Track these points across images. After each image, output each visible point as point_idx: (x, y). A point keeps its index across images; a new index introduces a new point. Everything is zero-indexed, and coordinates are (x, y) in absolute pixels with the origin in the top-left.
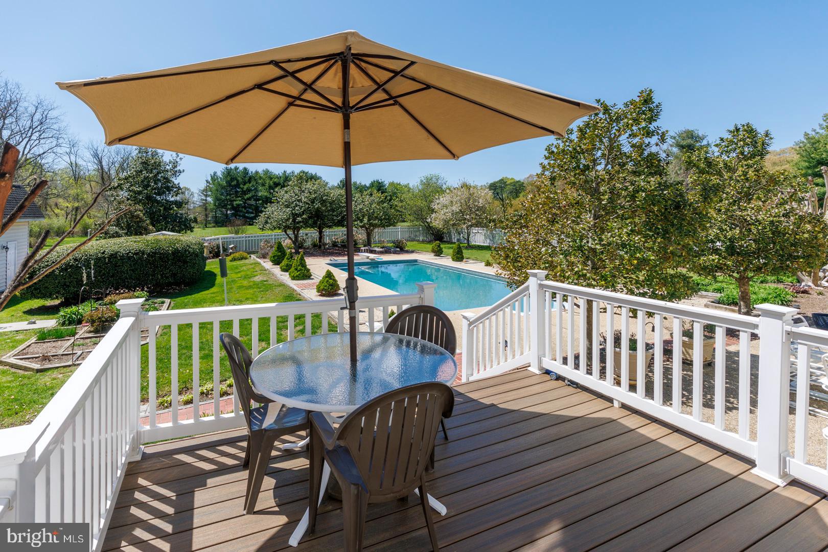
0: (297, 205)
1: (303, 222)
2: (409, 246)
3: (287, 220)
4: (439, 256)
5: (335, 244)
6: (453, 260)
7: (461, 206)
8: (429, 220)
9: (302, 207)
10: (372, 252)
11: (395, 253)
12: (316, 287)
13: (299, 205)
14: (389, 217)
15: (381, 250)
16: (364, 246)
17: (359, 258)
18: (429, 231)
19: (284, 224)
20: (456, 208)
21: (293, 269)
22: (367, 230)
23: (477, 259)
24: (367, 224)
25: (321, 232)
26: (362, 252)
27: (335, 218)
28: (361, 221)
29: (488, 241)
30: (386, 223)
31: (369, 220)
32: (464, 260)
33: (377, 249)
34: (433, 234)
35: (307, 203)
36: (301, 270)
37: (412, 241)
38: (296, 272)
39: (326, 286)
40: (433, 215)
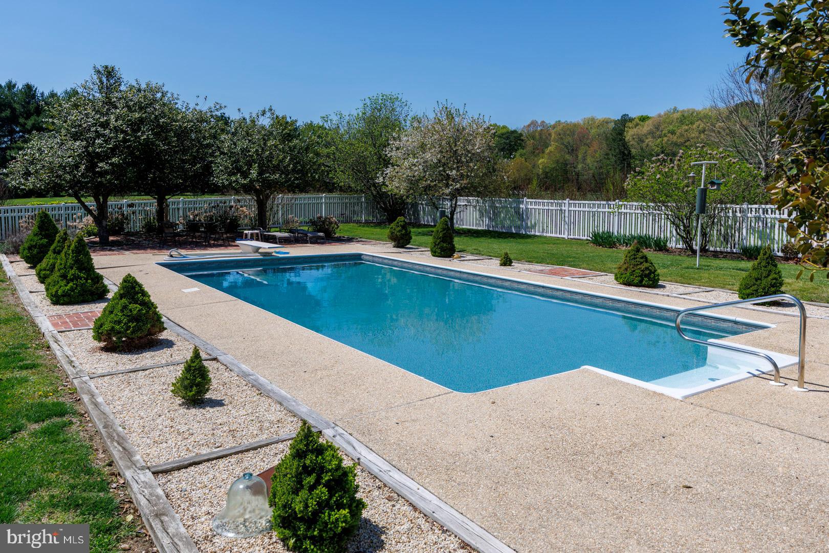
0: (98, 135)
1: (112, 172)
2: (343, 230)
3: (77, 167)
4: (402, 247)
5: (193, 226)
6: (435, 254)
7: (441, 152)
8: (381, 179)
9: (110, 138)
10: (267, 239)
11: (316, 241)
12: (92, 326)
13: (104, 135)
14: (303, 166)
15: (286, 235)
16: (253, 229)
17: (240, 251)
18: (378, 203)
19: (68, 177)
20: (431, 156)
21: (56, 275)
22: (258, 197)
23: (479, 253)
24: (258, 181)
25: (161, 202)
26: (246, 239)
27: (187, 166)
28: (245, 175)
29: (487, 221)
30: (297, 179)
31: (260, 173)
32: (456, 255)
33: (278, 234)
34: (385, 209)
35: (123, 132)
36: (75, 278)
37: (347, 222)
38: (63, 283)
39: (119, 322)
40: (389, 171)
